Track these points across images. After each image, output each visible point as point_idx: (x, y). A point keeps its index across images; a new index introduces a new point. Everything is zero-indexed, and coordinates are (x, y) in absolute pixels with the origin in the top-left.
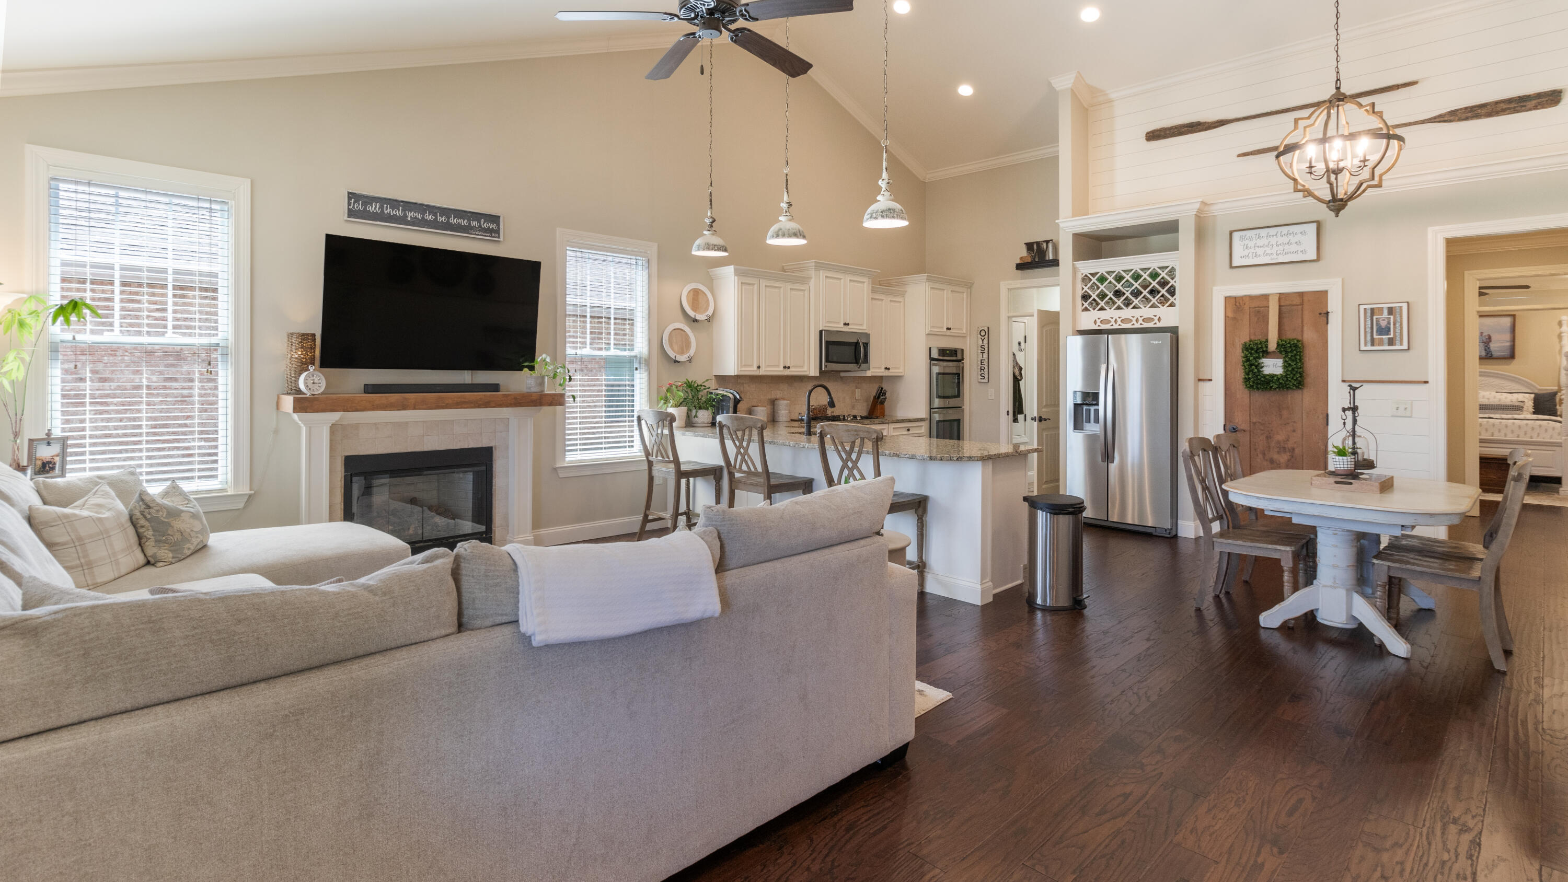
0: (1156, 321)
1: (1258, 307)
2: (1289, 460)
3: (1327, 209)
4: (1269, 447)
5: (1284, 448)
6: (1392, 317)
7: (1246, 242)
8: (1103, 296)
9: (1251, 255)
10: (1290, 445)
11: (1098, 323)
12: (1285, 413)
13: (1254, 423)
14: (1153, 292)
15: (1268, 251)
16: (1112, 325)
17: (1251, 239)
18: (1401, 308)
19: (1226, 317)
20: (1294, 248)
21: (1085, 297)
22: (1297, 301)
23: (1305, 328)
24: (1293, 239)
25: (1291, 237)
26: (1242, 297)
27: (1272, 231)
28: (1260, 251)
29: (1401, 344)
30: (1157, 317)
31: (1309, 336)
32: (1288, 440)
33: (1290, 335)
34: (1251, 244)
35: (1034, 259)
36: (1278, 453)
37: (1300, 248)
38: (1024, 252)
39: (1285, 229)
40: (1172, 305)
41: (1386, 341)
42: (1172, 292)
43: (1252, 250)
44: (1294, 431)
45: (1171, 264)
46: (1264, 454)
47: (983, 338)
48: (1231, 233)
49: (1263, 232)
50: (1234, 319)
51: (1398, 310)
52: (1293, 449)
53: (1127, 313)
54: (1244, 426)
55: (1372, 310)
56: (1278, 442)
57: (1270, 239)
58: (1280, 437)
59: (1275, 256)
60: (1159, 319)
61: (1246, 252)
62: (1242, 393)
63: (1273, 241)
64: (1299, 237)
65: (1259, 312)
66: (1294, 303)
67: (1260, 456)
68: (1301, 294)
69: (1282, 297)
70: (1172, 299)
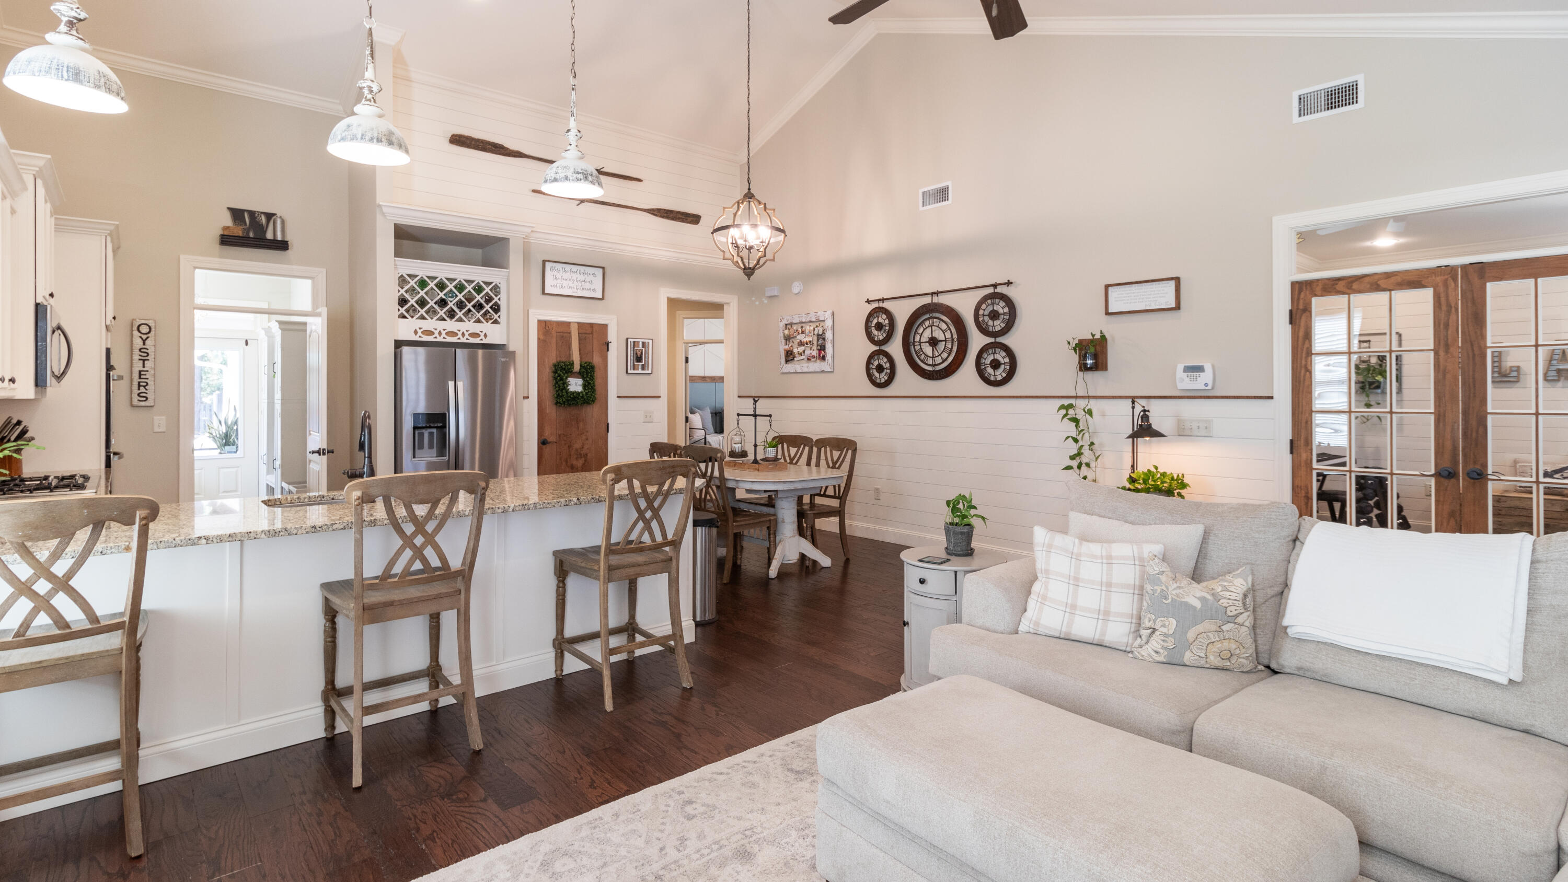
0: (482, 337)
1: (563, 332)
2: (584, 464)
3: (743, 274)
4: (570, 455)
5: (581, 454)
6: (644, 349)
7: (555, 273)
8: (422, 303)
9: (558, 285)
10: (584, 452)
11: (420, 333)
12: (581, 425)
13: (560, 435)
14: (479, 306)
15: (571, 285)
16: (436, 337)
17: (558, 271)
18: (648, 343)
19: (539, 339)
20: (588, 286)
21: (403, 302)
22: (589, 331)
23: (594, 353)
24: (588, 279)
25: (586, 276)
26: (551, 322)
27: (575, 268)
28: (565, 283)
29: (648, 370)
30: (483, 333)
31: (596, 360)
32: (583, 448)
33: (586, 360)
34: (559, 276)
35: (248, 233)
36: (577, 459)
37: (592, 287)
38: (228, 221)
39: (582, 269)
40: (496, 322)
41: (640, 367)
42: (496, 309)
43: (559, 281)
44: (587, 439)
45: (495, 281)
46: (567, 462)
47: (144, 337)
48: (544, 262)
49: (568, 267)
50: (544, 341)
51: (647, 345)
52: (587, 455)
53: (451, 325)
54: (552, 439)
55: (634, 342)
56: (577, 450)
57: (573, 274)
58: (577, 445)
59: (575, 290)
60: (485, 336)
61: (555, 282)
62: (551, 410)
63: (575, 276)
64: (590, 278)
65: (563, 337)
66: (588, 332)
67: (564, 463)
68: (591, 325)
69: (581, 325)
70: (496, 317)
